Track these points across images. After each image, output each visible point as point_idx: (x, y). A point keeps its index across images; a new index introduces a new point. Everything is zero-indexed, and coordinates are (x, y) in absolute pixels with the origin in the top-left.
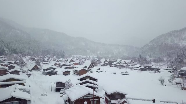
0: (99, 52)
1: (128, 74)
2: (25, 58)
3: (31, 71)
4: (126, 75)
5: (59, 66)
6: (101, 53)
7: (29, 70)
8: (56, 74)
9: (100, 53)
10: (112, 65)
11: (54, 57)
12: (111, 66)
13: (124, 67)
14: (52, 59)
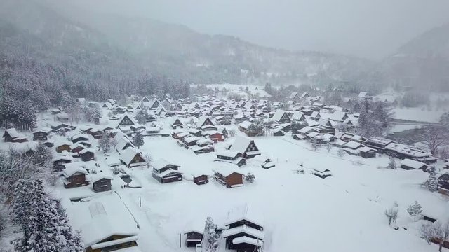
0: (269, 74)
1: (330, 175)
2: (105, 106)
3: (129, 166)
4: (324, 177)
5: (181, 143)
6: (277, 75)
7: (125, 163)
8: (180, 179)
9: (273, 76)
10: (297, 135)
11: (165, 97)
12: (295, 138)
13: (325, 143)
14: (163, 110)
